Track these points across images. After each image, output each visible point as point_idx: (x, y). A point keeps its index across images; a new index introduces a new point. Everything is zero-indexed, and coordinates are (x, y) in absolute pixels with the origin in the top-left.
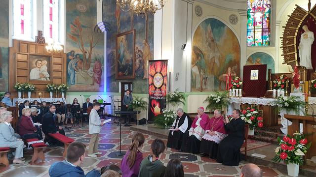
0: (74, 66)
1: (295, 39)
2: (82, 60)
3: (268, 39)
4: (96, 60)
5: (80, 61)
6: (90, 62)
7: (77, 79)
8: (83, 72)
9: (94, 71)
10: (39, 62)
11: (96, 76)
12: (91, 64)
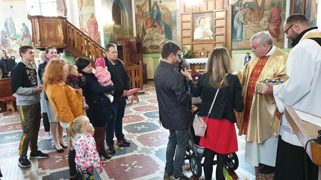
0: (241, 19)
2: (252, 9)
4: (273, 5)
5: (250, 11)
6: (264, 10)
7: (246, 34)
8: (253, 25)
9: (269, 21)
10: (202, 20)
11: (272, 28)
12: (265, 12)
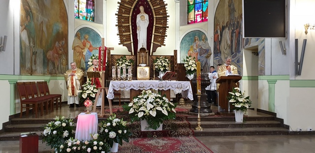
1: (130, 18)
3: (92, 13)
